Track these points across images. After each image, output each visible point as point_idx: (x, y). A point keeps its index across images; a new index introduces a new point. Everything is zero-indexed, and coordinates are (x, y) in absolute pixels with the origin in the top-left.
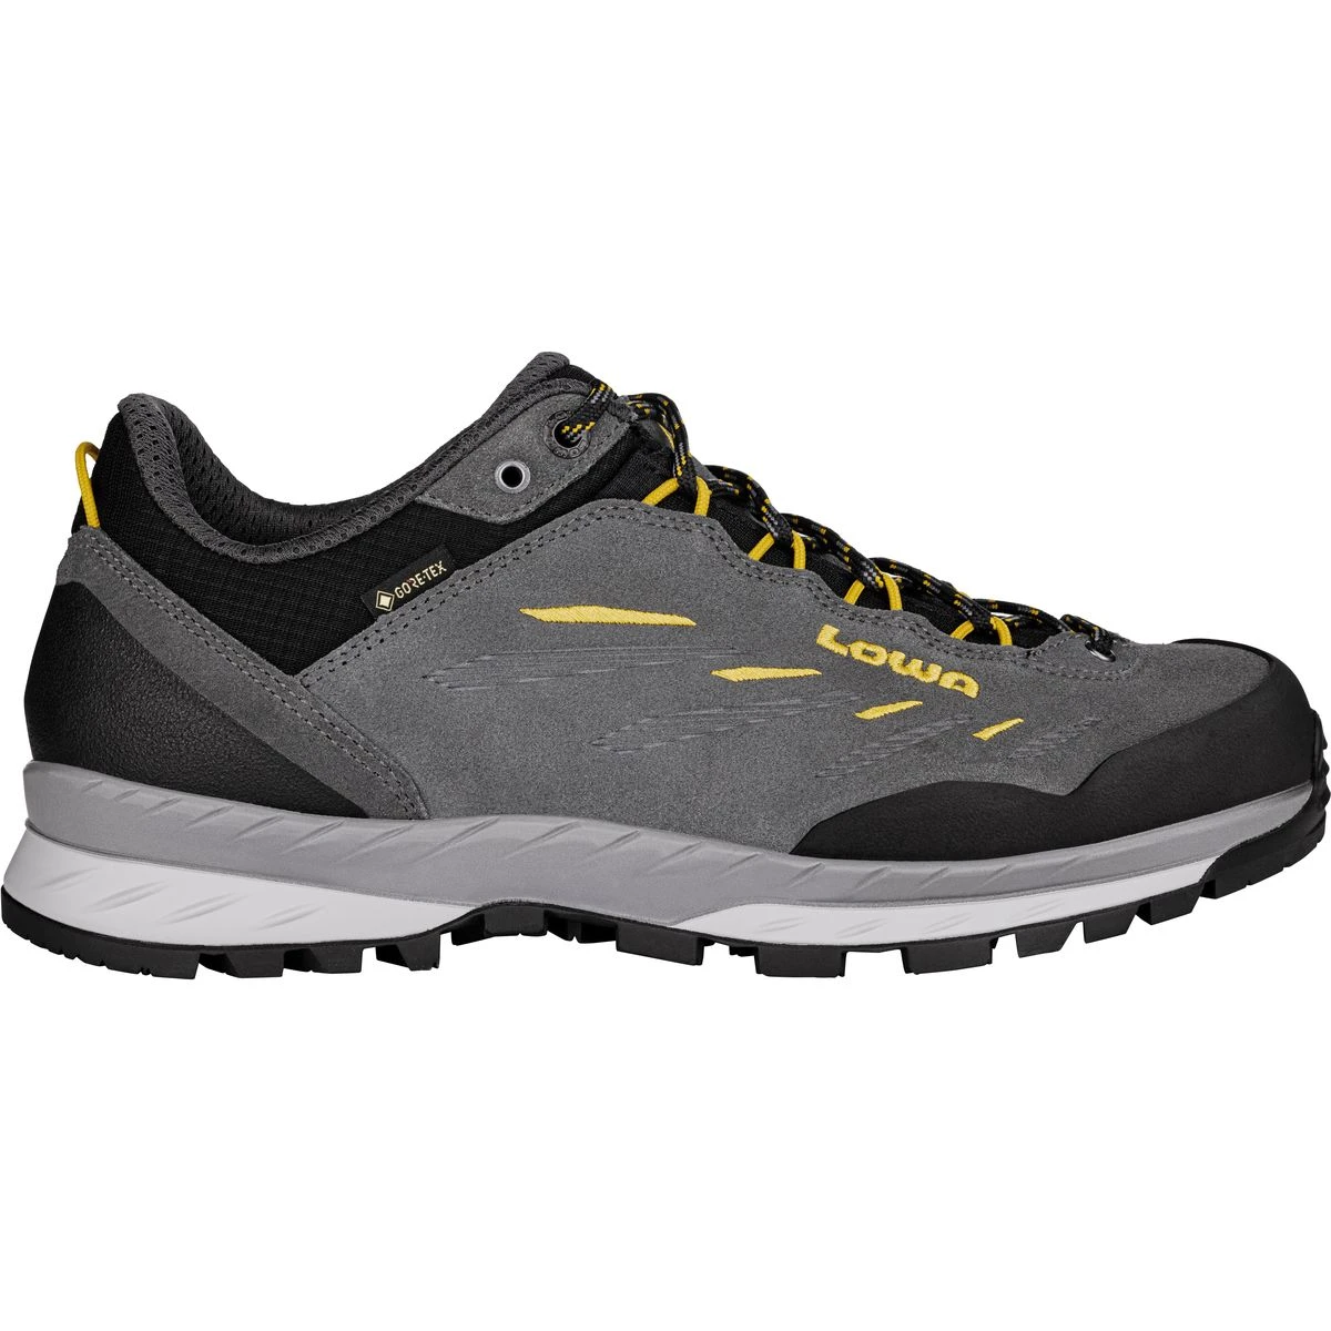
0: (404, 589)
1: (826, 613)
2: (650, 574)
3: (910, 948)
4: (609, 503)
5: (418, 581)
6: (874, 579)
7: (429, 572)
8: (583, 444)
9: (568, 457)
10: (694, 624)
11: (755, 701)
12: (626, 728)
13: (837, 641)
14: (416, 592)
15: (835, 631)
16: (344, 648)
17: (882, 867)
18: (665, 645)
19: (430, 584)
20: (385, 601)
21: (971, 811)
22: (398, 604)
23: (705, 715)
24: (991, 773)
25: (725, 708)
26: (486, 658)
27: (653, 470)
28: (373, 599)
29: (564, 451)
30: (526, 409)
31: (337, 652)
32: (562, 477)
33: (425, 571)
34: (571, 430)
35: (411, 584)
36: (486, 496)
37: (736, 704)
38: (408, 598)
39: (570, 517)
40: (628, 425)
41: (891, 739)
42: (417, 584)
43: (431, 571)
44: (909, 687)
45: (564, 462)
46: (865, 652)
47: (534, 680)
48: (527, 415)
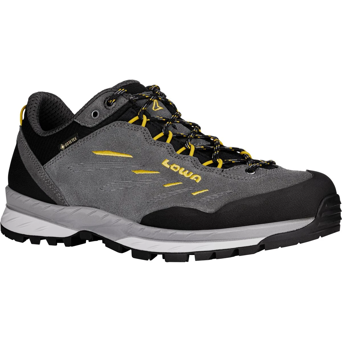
0: (67, 144)
1: (169, 156)
2: (123, 142)
3: (165, 254)
4: (119, 122)
5: (70, 142)
6: (187, 146)
7: (73, 140)
8: (114, 106)
9: (109, 109)
10: (132, 157)
11: (140, 179)
12: (108, 185)
13: (168, 164)
14: (70, 145)
15: (168, 161)
16: (53, 159)
17: (159, 230)
18: (124, 162)
19: (73, 143)
20: (63, 147)
21: (183, 216)
22: (66, 148)
23: (127, 183)
24: (192, 205)
25: (132, 181)
26: (82, 163)
27: (134, 113)
28: (60, 146)
29: (108, 107)
30: (100, 96)
31: (51, 160)
32: (106, 115)
33: (72, 139)
34: (112, 101)
35: (69, 143)
36: (87, 119)
37: (135, 180)
38: (68, 146)
39: (108, 126)
40: (128, 100)
41: (169, 193)
42: (70, 143)
43: (74, 139)
44: (181, 178)
45: (108, 111)
46: (174, 168)
47: (91, 170)
48: (100, 98)
